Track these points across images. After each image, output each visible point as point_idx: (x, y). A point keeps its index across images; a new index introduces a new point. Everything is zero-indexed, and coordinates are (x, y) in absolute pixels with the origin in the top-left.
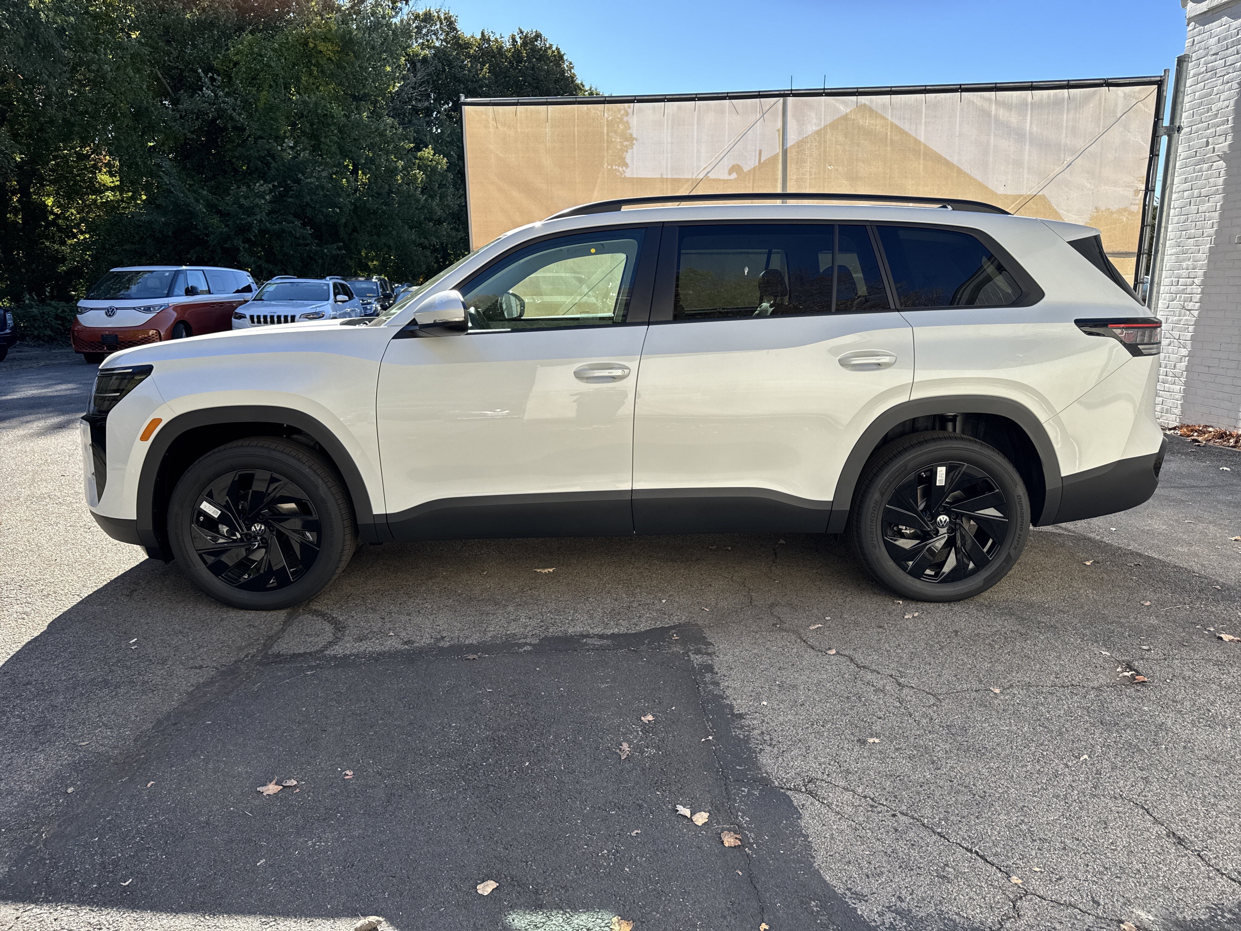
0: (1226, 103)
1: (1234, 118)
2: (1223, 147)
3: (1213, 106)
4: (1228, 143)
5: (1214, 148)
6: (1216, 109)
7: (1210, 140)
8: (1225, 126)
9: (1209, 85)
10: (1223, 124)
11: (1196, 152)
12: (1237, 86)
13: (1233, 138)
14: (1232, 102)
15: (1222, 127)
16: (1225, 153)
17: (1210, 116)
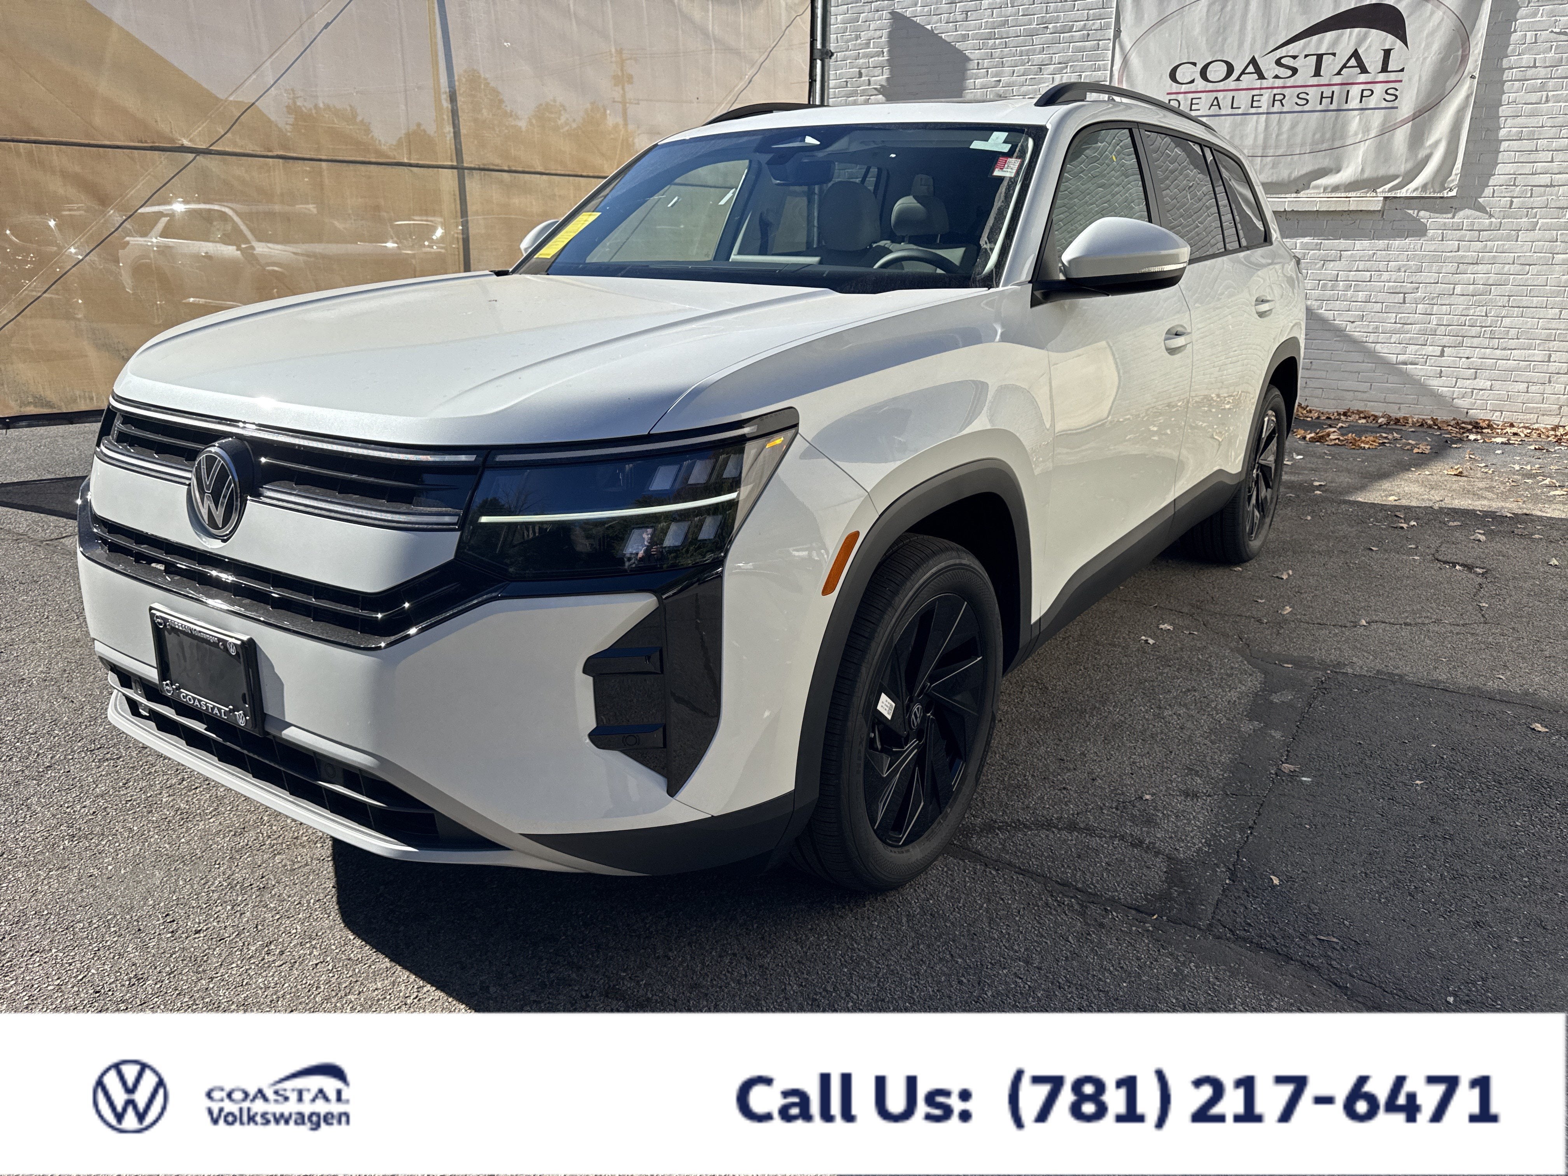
0: (878, 33)
1: (889, 51)
2: (880, 80)
3: (862, 34)
4: (885, 77)
5: (869, 80)
6: (866, 37)
7: (863, 71)
8: (881, 59)
9: (855, 10)
10: (878, 56)
11: (847, 82)
12: (889, 16)
13: (891, 72)
14: (885, 33)
15: (876, 58)
16: (882, 86)
17: (860, 44)
